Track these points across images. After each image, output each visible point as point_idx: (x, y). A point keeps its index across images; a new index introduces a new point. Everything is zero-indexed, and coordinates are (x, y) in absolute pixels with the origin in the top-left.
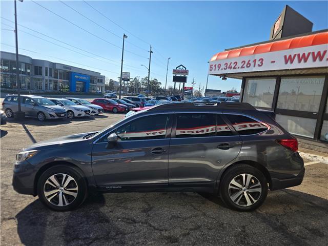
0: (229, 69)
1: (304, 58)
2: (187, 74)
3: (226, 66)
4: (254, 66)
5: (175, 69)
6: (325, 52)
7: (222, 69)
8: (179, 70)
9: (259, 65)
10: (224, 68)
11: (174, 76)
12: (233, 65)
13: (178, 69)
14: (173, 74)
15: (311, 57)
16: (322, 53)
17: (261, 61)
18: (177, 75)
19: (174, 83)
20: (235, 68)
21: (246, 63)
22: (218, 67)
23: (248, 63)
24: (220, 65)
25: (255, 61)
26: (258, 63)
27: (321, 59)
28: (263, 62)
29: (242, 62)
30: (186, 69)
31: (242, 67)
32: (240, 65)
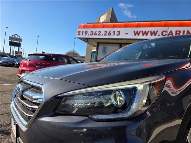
0: (95, 35)
1: (146, 33)
2: (21, 42)
3: (92, 33)
4: (114, 35)
5: (11, 36)
6: (157, 31)
7: (89, 35)
8: (14, 38)
9: (117, 35)
10: (91, 35)
11: (10, 42)
12: (98, 33)
13: (13, 36)
14: (9, 39)
15: (149, 33)
16: (155, 32)
17: (118, 32)
18: (13, 41)
19: (10, 46)
20: (99, 35)
21: (108, 32)
22: (85, 33)
23: (110, 33)
24: (87, 32)
25: (114, 32)
26: (116, 33)
27: (155, 35)
28: (120, 33)
29: (105, 32)
30: (20, 37)
31: (105, 35)
32: (103, 33)
